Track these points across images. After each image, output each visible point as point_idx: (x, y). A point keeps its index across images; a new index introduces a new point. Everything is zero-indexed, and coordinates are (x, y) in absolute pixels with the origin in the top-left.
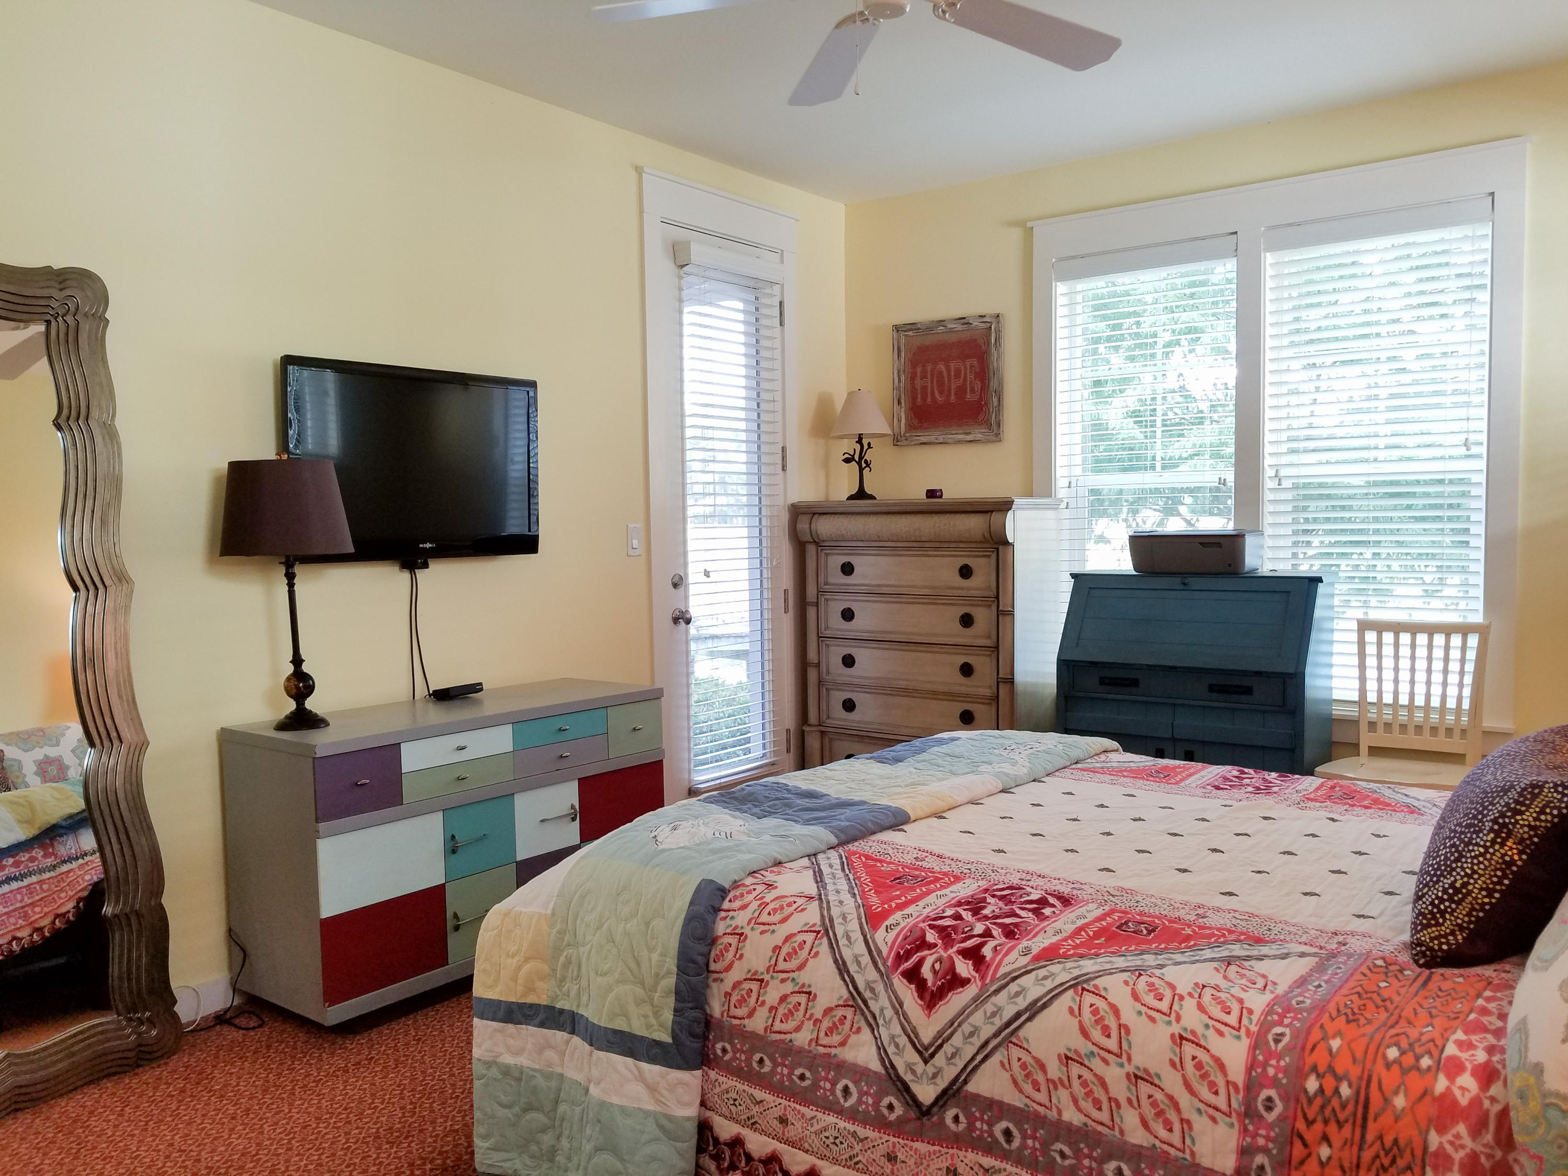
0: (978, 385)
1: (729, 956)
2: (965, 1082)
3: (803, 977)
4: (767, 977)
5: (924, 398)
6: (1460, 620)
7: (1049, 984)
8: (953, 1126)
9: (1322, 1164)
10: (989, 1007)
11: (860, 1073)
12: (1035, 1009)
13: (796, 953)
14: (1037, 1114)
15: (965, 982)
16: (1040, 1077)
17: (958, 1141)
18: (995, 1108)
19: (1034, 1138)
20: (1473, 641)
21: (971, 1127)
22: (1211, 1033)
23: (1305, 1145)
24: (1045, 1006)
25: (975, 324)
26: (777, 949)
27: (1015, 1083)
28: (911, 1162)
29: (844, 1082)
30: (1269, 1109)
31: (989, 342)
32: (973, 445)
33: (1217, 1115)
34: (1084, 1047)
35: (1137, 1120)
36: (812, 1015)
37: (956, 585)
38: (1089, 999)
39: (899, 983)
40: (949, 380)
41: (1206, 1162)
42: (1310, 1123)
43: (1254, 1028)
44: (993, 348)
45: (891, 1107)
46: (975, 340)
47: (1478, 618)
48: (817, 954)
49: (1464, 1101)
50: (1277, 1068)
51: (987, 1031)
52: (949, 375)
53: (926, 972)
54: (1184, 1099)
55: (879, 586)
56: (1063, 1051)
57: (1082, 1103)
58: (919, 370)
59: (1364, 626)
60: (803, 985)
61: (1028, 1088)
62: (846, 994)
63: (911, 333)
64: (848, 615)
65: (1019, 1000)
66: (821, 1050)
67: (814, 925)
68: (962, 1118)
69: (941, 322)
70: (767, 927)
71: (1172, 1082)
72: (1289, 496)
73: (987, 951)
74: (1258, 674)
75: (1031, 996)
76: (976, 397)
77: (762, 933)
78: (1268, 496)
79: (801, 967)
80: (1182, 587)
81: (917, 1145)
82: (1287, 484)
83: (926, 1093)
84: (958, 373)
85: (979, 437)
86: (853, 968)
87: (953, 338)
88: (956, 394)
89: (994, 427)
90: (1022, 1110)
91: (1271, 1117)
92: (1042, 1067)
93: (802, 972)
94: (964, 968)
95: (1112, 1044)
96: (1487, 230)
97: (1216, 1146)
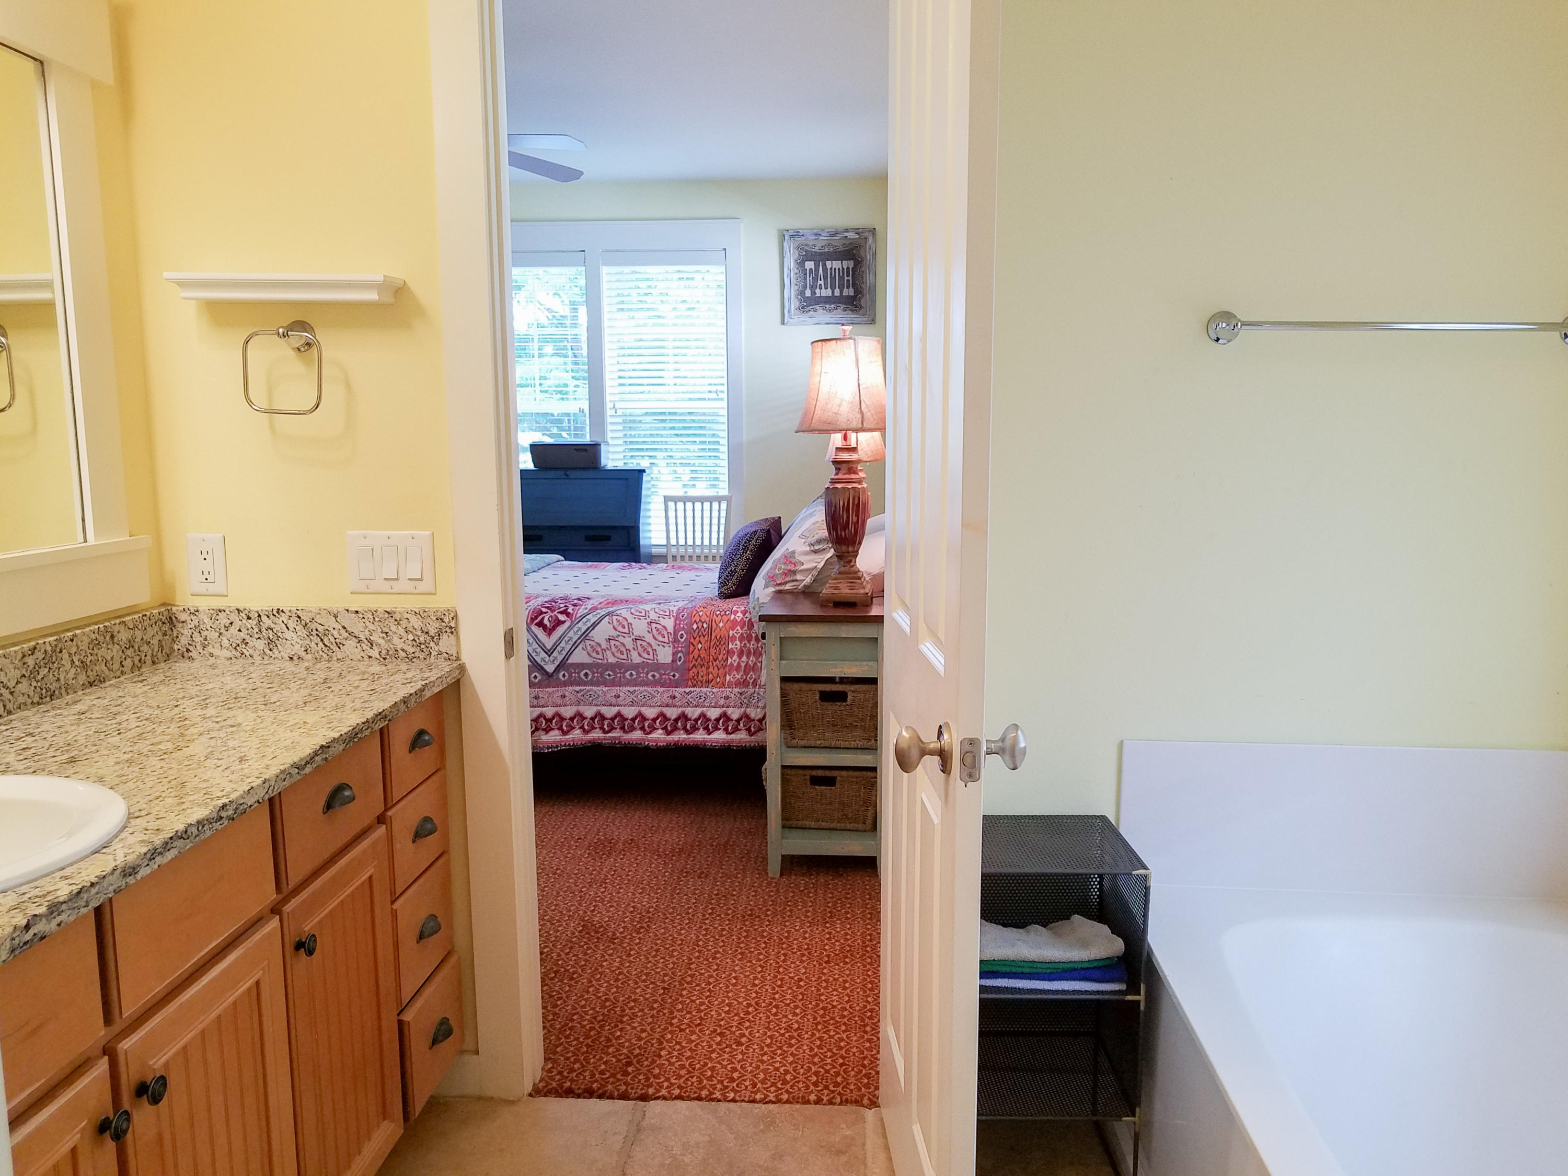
2: (567, 660)
6: (716, 494)
7: (599, 616)
8: (563, 679)
9: (699, 650)
10: (575, 629)
12: (594, 625)
14: (598, 663)
15: (563, 622)
16: (599, 649)
17: (565, 684)
18: (582, 666)
19: (597, 673)
20: (724, 505)
21: (570, 676)
22: (661, 619)
23: (694, 646)
24: (598, 623)
27: (589, 654)
28: (546, 697)
30: (682, 638)
33: (665, 644)
34: (615, 633)
35: (637, 654)
38: (615, 618)
39: (535, 628)
41: (661, 661)
42: (695, 639)
43: (675, 615)
45: (535, 677)
47: (725, 492)
49: (739, 620)
50: (684, 624)
51: (575, 638)
53: (546, 622)
54: (653, 642)
56: (608, 637)
57: (616, 654)
59: (667, 499)
61: (594, 655)
65: (588, 623)
68: (566, 674)
71: (649, 638)
72: (620, 420)
73: (570, 610)
74: (614, 528)
75: (592, 622)
78: (609, 420)
80: (564, 477)
81: (547, 689)
82: (620, 412)
83: (550, 668)
90: (591, 664)
91: (682, 640)
92: (599, 645)
94: (562, 617)
95: (626, 630)
96: (723, 269)
97: (665, 655)
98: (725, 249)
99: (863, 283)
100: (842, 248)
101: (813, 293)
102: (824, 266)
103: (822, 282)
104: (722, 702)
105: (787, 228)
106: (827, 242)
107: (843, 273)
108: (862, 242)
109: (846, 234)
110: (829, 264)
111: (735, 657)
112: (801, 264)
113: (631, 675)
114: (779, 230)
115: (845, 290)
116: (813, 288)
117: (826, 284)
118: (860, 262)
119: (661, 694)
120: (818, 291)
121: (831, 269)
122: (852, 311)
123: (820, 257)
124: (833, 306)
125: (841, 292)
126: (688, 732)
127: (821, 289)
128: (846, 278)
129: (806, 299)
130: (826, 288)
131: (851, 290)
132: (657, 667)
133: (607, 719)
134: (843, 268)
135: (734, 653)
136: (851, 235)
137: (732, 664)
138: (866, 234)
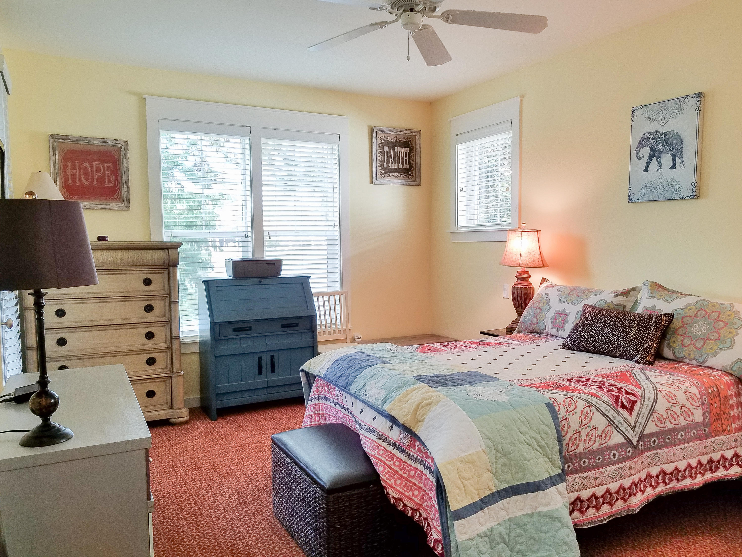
0: (113, 178)
1: (565, 429)
2: (644, 432)
3: (592, 424)
4: (580, 430)
5: (74, 181)
8: (641, 448)
9: (716, 408)
10: (645, 406)
11: (617, 447)
12: (655, 401)
13: (587, 416)
14: (662, 431)
15: (636, 402)
16: (661, 419)
17: (642, 453)
18: (652, 435)
19: (661, 438)
21: (645, 445)
22: (689, 388)
23: (712, 406)
24: (657, 399)
25: (111, 143)
26: (580, 418)
27: (655, 424)
29: (613, 452)
30: (705, 401)
31: (120, 155)
32: (110, 211)
33: (697, 408)
34: (669, 405)
35: (683, 418)
36: (598, 435)
37: (141, 289)
38: (663, 392)
39: (620, 410)
40: (93, 173)
41: (697, 421)
42: (712, 400)
44: (124, 159)
45: (629, 452)
46: (111, 152)
48: (593, 413)
50: (704, 391)
51: (647, 413)
52: (92, 171)
54: (691, 407)
55: (85, 293)
56: (665, 409)
57: (671, 421)
58: (69, 164)
60: (593, 426)
61: (659, 424)
62: (607, 422)
63: (63, 141)
64: (60, 313)
66: (604, 445)
67: (586, 405)
68: (643, 444)
69: (86, 138)
70: (573, 412)
71: (688, 405)
74: (301, 317)
75: (652, 397)
76: (112, 185)
77: (573, 414)
78: (265, 243)
79: (590, 420)
80: (259, 283)
81: (635, 460)
83: (635, 440)
84: (98, 169)
85: (115, 207)
86: (606, 413)
87: (95, 149)
88: (97, 181)
89: (125, 202)
90: (657, 432)
91: (706, 403)
92: (662, 416)
93: (591, 422)
95: (674, 401)
96: (336, 147)
97: (698, 416)
98: (339, 135)
99: (414, 162)
100: (403, 141)
101: (388, 166)
102: (394, 149)
103: (392, 159)
104: (733, 444)
105: (375, 125)
106: (396, 136)
107: (404, 155)
108: (414, 138)
109: (406, 132)
110: (396, 148)
111: (735, 410)
112: (382, 148)
113: (682, 435)
114: (368, 126)
115: (405, 165)
116: (388, 162)
117: (394, 160)
118: (413, 149)
119: (697, 446)
120: (390, 164)
121: (397, 152)
122: (408, 177)
123: (392, 145)
124: (398, 174)
125: (403, 167)
126: (712, 472)
127: (392, 163)
128: (405, 158)
129: (384, 169)
130: (395, 163)
131: (408, 165)
132: (695, 425)
133: (668, 474)
134: (403, 152)
135: (733, 406)
136: (408, 133)
137: (734, 415)
138: (416, 133)
